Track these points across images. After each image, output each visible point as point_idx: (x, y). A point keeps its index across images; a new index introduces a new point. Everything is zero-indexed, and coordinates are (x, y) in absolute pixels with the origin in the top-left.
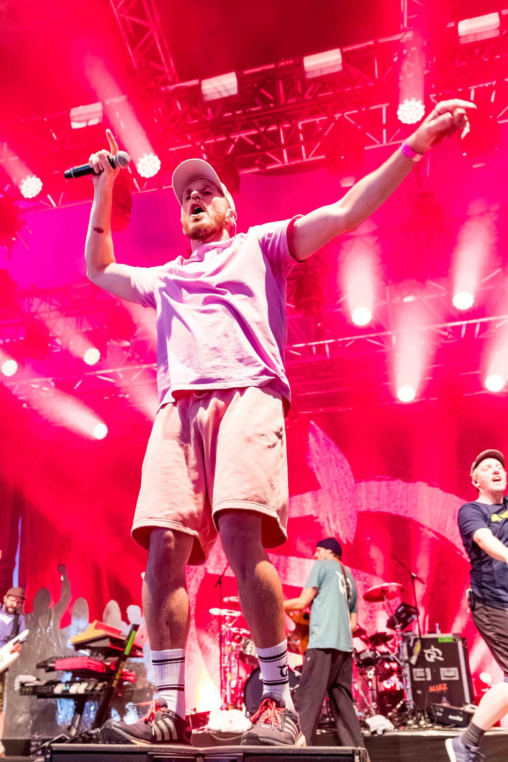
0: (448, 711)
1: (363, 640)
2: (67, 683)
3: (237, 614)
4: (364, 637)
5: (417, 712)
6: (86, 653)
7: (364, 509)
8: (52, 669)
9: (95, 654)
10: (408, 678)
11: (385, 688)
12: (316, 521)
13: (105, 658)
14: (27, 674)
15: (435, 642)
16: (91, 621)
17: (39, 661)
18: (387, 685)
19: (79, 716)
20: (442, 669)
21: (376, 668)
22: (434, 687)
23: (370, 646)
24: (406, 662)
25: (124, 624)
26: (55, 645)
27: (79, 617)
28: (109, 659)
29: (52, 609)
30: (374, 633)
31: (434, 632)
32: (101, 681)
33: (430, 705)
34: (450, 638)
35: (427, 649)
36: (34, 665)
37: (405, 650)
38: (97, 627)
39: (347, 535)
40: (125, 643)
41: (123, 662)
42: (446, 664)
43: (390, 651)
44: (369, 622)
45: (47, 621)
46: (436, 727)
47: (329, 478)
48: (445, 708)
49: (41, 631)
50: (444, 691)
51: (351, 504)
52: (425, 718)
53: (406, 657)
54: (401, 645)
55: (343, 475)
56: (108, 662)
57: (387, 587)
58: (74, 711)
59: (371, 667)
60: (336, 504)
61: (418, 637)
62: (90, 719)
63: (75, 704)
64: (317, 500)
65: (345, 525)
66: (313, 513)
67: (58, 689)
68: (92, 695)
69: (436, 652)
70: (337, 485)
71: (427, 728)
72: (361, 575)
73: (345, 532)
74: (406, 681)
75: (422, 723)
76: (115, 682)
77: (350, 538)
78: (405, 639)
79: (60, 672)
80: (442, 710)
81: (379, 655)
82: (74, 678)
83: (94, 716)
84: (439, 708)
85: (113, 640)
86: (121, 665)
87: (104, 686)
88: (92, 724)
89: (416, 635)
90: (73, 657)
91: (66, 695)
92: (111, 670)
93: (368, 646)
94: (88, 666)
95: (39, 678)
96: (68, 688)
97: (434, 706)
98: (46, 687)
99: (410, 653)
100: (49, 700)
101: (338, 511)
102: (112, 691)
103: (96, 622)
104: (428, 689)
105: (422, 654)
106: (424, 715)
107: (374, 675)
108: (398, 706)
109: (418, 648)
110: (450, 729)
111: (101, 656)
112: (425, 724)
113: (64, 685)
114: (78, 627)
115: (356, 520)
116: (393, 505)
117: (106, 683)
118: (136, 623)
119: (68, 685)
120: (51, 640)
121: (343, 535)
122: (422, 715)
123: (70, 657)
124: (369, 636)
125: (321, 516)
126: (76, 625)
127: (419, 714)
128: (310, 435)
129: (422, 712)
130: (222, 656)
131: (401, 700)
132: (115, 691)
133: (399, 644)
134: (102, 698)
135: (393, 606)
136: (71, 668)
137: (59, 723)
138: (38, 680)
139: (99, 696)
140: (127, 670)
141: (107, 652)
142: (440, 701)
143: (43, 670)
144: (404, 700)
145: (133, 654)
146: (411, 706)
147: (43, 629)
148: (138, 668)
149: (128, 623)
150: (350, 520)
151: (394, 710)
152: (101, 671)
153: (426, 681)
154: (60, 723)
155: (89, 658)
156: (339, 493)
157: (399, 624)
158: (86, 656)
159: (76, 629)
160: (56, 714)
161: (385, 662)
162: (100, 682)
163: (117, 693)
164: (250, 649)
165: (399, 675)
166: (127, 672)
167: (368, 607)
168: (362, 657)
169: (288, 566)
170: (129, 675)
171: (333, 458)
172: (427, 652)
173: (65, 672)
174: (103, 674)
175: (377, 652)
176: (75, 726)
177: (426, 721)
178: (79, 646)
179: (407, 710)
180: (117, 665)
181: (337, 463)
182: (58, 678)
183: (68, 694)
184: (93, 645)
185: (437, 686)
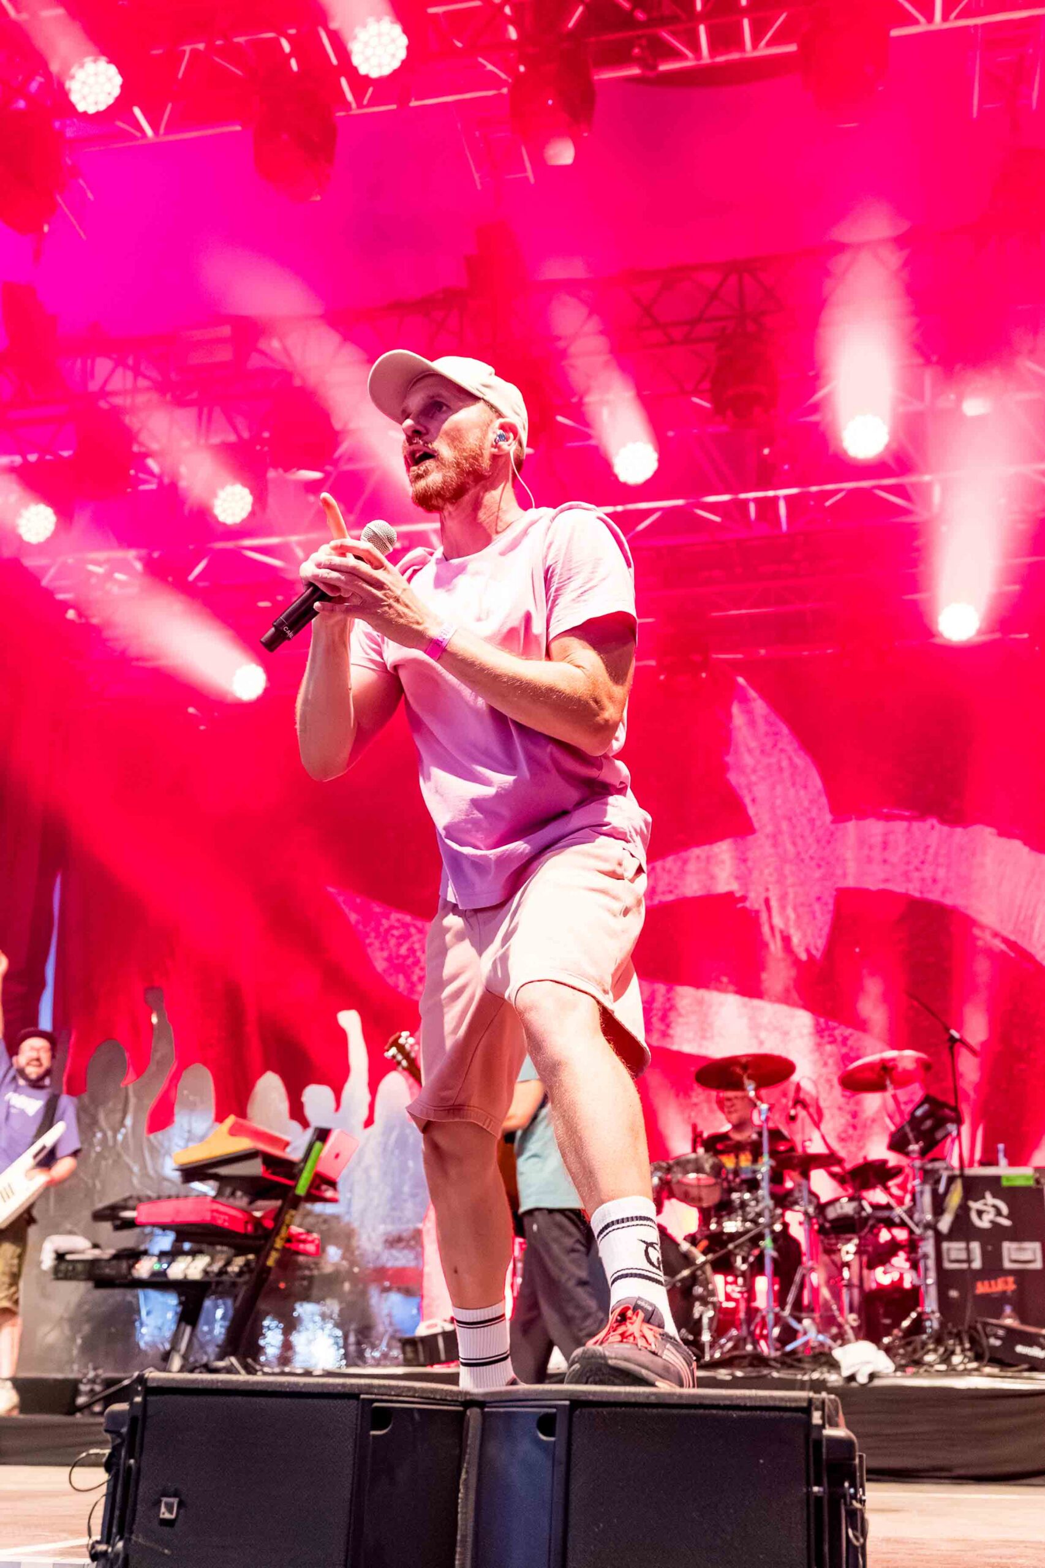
0: (1013, 1336)
1: (833, 1175)
2: (162, 1254)
4: (836, 1169)
5: (946, 1336)
6: (207, 1188)
7: (850, 882)
8: (130, 1224)
9: (228, 1191)
10: (931, 1263)
11: (878, 1284)
12: (740, 905)
13: (251, 1202)
14: (69, 1232)
15: (994, 1184)
16: (220, 1118)
17: (101, 1205)
18: (882, 1277)
19: (188, 1330)
20: (1006, 1245)
21: (860, 1238)
22: (986, 1282)
23: (850, 1191)
24: (928, 1226)
25: (295, 1126)
26: (135, 1168)
27: (192, 1107)
28: (260, 1203)
29: (131, 1087)
30: (861, 1161)
31: (994, 1163)
32: (240, 1251)
33: (976, 1322)
34: (1027, 1178)
35: (976, 1200)
36: (87, 1215)
37: (927, 1200)
38: (234, 1131)
39: (809, 939)
40: (296, 1171)
41: (292, 1212)
42: (1016, 1234)
43: (893, 1202)
44: (851, 1137)
45: (119, 1117)
46: (987, 1370)
47: (774, 809)
48: (1009, 1330)
49: (105, 1138)
50: (1009, 1293)
51: (822, 870)
52: (963, 1351)
53: (929, 1217)
54: (918, 1189)
55: (806, 804)
56: (257, 1210)
57: (893, 1060)
58: (176, 1318)
59: (849, 1236)
60: (788, 869)
61: (957, 1172)
62: (214, 1337)
63: (181, 1303)
64: (743, 859)
65: (806, 919)
66: (734, 887)
67: (144, 1268)
68: (218, 1283)
70: (794, 827)
71: (967, 1372)
72: (837, 1033)
73: (804, 935)
74: (926, 1269)
75: (956, 1359)
76: (274, 1255)
77: (816, 948)
78: (929, 1176)
79: (148, 1229)
80: (1001, 1332)
81: (869, 1210)
82: (178, 1244)
83: (223, 1330)
84: (995, 1329)
85: (270, 1161)
86: (288, 1217)
87: (247, 1263)
88: (218, 1346)
89: (952, 1168)
90: (178, 1197)
91: (159, 1283)
92: (265, 1229)
93: (846, 1190)
94: (213, 1218)
95: (100, 1242)
96: (165, 1266)
97: (985, 1325)
98: (114, 1262)
99: (939, 1208)
100: (120, 1294)
101: (793, 885)
102: (264, 1275)
103: (231, 1120)
104: (974, 1287)
105: (963, 1211)
106: (961, 1343)
107: (855, 1253)
108: (906, 1324)
109: (955, 1199)
110: (1017, 1374)
111: (241, 1197)
112: (962, 1363)
113: (155, 1259)
114: (189, 1132)
115: (831, 907)
116: (916, 875)
117: (251, 1257)
118: (324, 1125)
119: (164, 1260)
120: (128, 1159)
121: (800, 941)
122: (957, 1343)
123: (169, 1197)
124: (848, 1166)
125: (752, 895)
126: (186, 1127)
127: (951, 1342)
128: (736, 709)
129: (958, 1336)
131: (913, 1309)
132: (272, 1277)
133: (914, 1187)
134: (242, 1292)
135: (906, 1103)
136: (173, 1222)
137: (142, 1345)
138: (96, 1246)
139: (234, 1284)
140: (301, 1230)
141: (256, 1189)
142: (999, 1314)
143: (107, 1226)
144: (919, 1309)
145: (314, 1195)
146: (933, 1323)
147: (110, 1134)
148: (324, 1227)
149: (305, 1124)
150: (817, 907)
151: (896, 1332)
152: (241, 1231)
153: (970, 1269)
154: (146, 1343)
155: (214, 1199)
156: (794, 844)
157: (917, 1142)
158: (205, 1195)
159: (186, 1135)
160: (137, 1324)
161: (882, 1225)
162: (237, 1255)
163: (278, 1281)
165: (913, 1255)
166: (301, 1234)
167: (848, 1104)
168: (832, 1213)
169: (672, 1008)
170: (305, 1242)
171: (785, 764)
172: (975, 1205)
173: (158, 1231)
174: (245, 1236)
175: (865, 1204)
176: (179, 1351)
177: (965, 1356)
178: (192, 1173)
179: (925, 1332)
180: (278, 1217)
181: (792, 775)
182: (143, 1242)
183: (164, 1279)
184: (223, 1171)
185: (993, 1282)
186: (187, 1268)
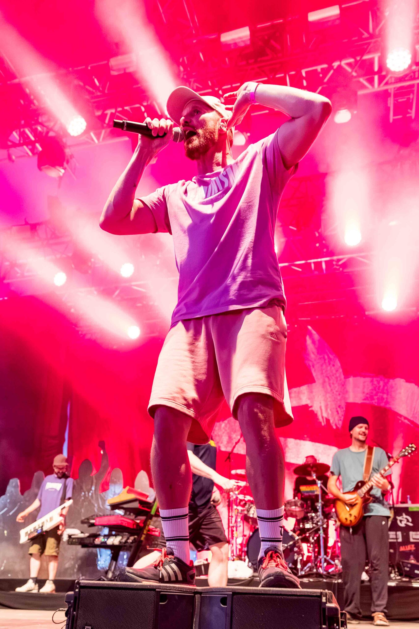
0: (414, 567)
3: (242, 484)
6: (121, 512)
7: (351, 400)
8: (93, 525)
9: (128, 513)
12: (310, 409)
13: (136, 517)
14: (73, 528)
15: (406, 510)
16: (124, 487)
17: (83, 518)
19: (114, 563)
20: (411, 533)
22: (404, 547)
25: (151, 490)
26: (96, 505)
27: (115, 483)
28: (139, 517)
29: (94, 477)
31: (406, 502)
33: (400, 561)
34: (418, 508)
35: (399, 516)
36: (79, 521)
38: (129, 492)
39: (337, 422)
40: (151, 506)
41: (150, 521)
42: (415, 529)
45: (90, 486)
46: (404, 579)
47: (322, 373)
48: (412, 564)
49: (85, 494)
50: (413, 551)
51: (341, 396)
52: (395, 572)
55: (334, 372)
56: (138, 520)
58: (110, 558)
60: (328, 395)
61: (392, 506)
62: (123, 565)
63: (112, 553)
64: (311, 392)
65: (335, 413)
66: (308, 402)
67: (97, 541)
68: (125, 546)
69: (406, 519)
70: (329, 379)
71: (396, 580)
73: (334, 419)
76: (144, 536)
77: (339, 424)
79: (100, 527)
80: (409, 565)
82: (111, 532)
84: (407, 564)
85: (142, 503)
86: (148, 523)
87: (135, 539)
90: (110, 515)
91: (104, 546)
92: (140, 527)
94: (122, 523)
95: (84, 531)
96: (106, 540)
97: (403, 562)
98: (88, 539)
100: (91, 550)
101: (330, 401)
102: (141, 543)
103: (128, 488)
105: (395, 520)
106: (394, 569)
110: (415, 581)
111: (132, 516)
112: (394, 577)
113: (102, 537)
114: (114, 492)
115: (344, 409)
116: (375, 397)
117: (136, 537)
119: (106, 537)
120: (93, 502)
121: (333, 422)
123: (107, 515)
125: (315, 406)
126: (113, 490)
128: (308, 338)
129: (393, 567)
130: (230, 518)
132: (143, 544)
134: (132, 549)
136: (108, 524)
137: (99, 568)
138: (82, 533)
139: (131, 547)
141: (137, 512)
142: (408, 558)
143: (86, 525)
147: (87, 493)
150: (339, 409)
152: (132, 527)
153: (397, 542)
155: (123, 516)
156: (330, 386)
158: (120, 514)
159: (113, 493)
160: (97, 561)
162: (131, 536)
163: (145, 545)
164: (253, 512)
166: (153, 528)
170: (155, 531)
171: (326, 357)
172: (399, 518)
173: (103, 528)
174: (133, 529)
176: (111, 570)
177: (395, 574)
178: (115, 507)
180: (145, 523)
181: (329, 362)
182: (99, 531)
183: (105, 544)
184: (125, 506)
185: (406, 546)
186: (114, 540)
